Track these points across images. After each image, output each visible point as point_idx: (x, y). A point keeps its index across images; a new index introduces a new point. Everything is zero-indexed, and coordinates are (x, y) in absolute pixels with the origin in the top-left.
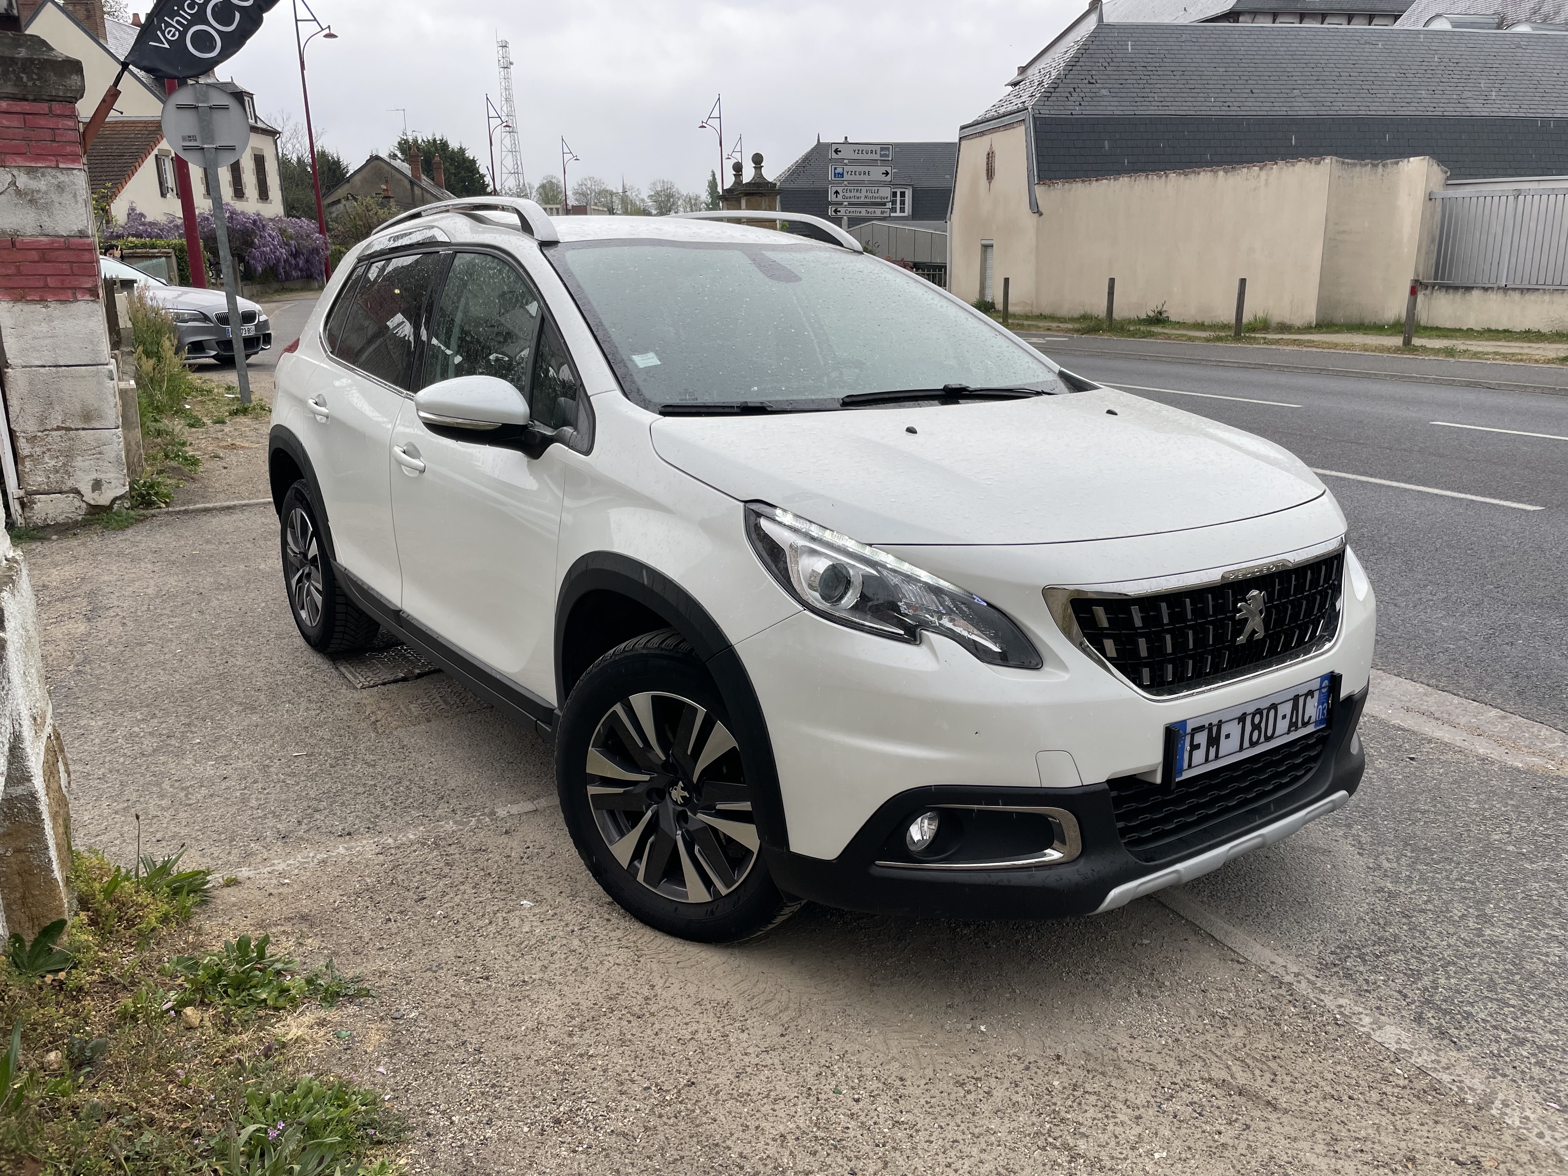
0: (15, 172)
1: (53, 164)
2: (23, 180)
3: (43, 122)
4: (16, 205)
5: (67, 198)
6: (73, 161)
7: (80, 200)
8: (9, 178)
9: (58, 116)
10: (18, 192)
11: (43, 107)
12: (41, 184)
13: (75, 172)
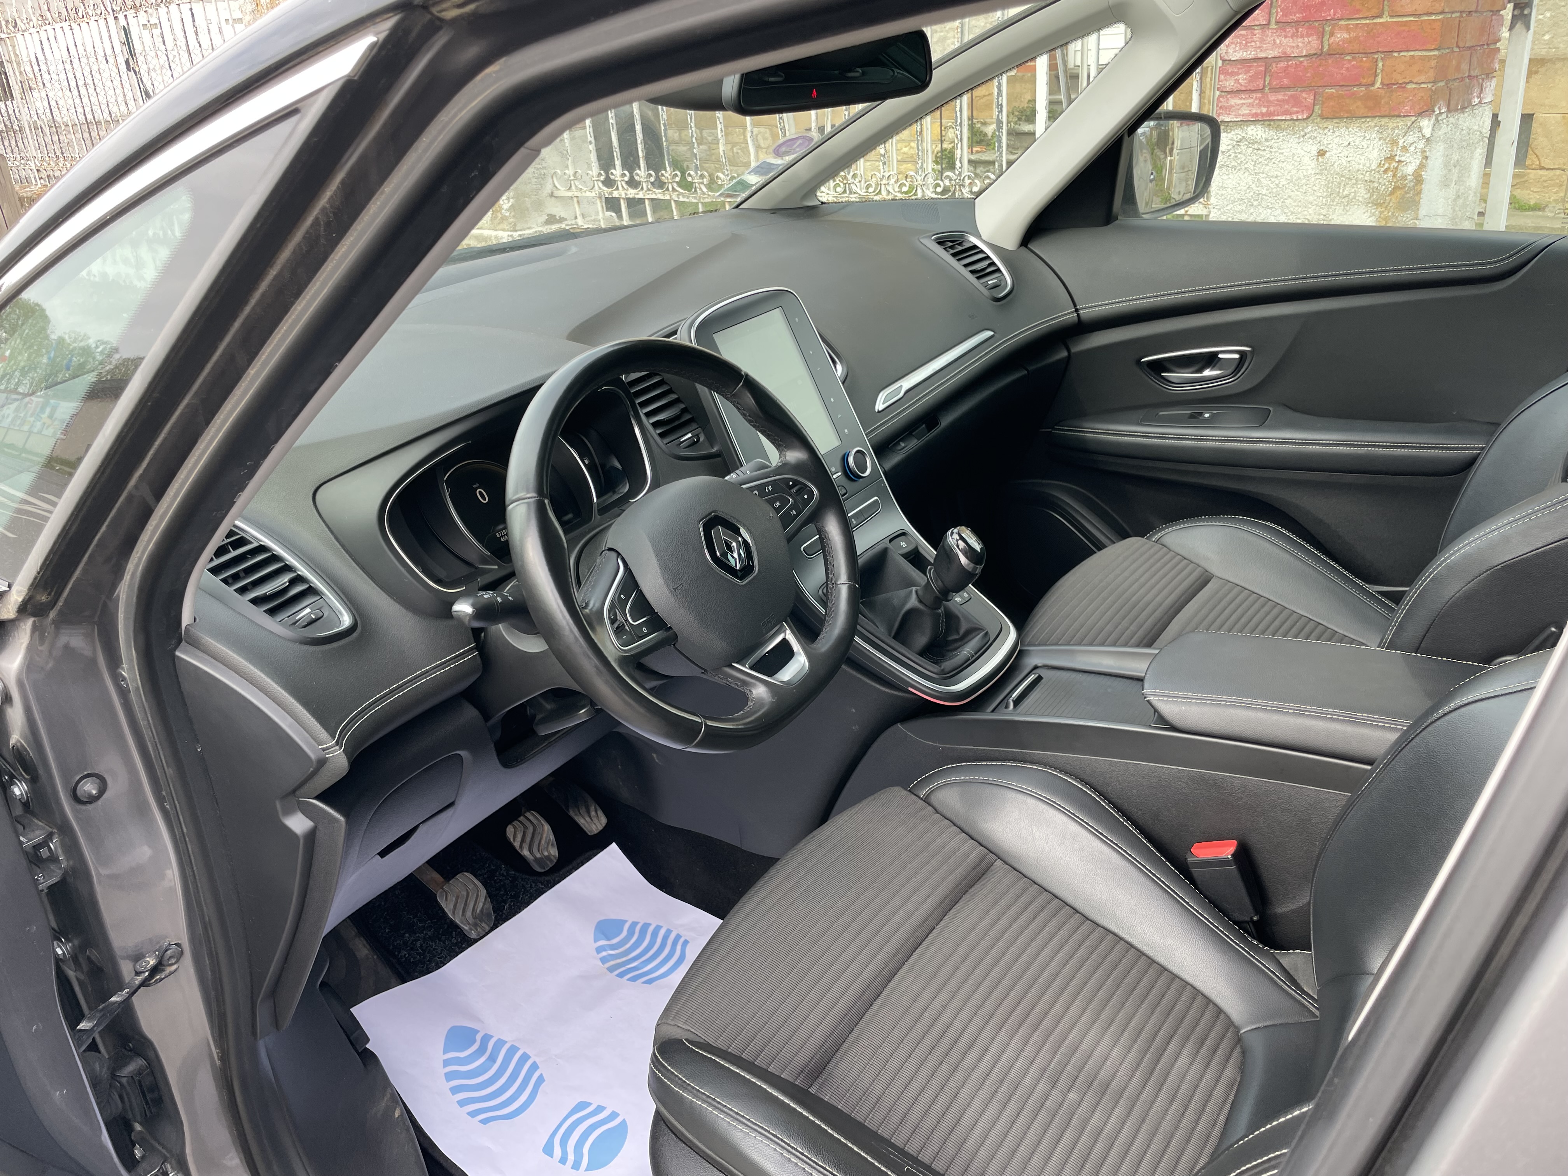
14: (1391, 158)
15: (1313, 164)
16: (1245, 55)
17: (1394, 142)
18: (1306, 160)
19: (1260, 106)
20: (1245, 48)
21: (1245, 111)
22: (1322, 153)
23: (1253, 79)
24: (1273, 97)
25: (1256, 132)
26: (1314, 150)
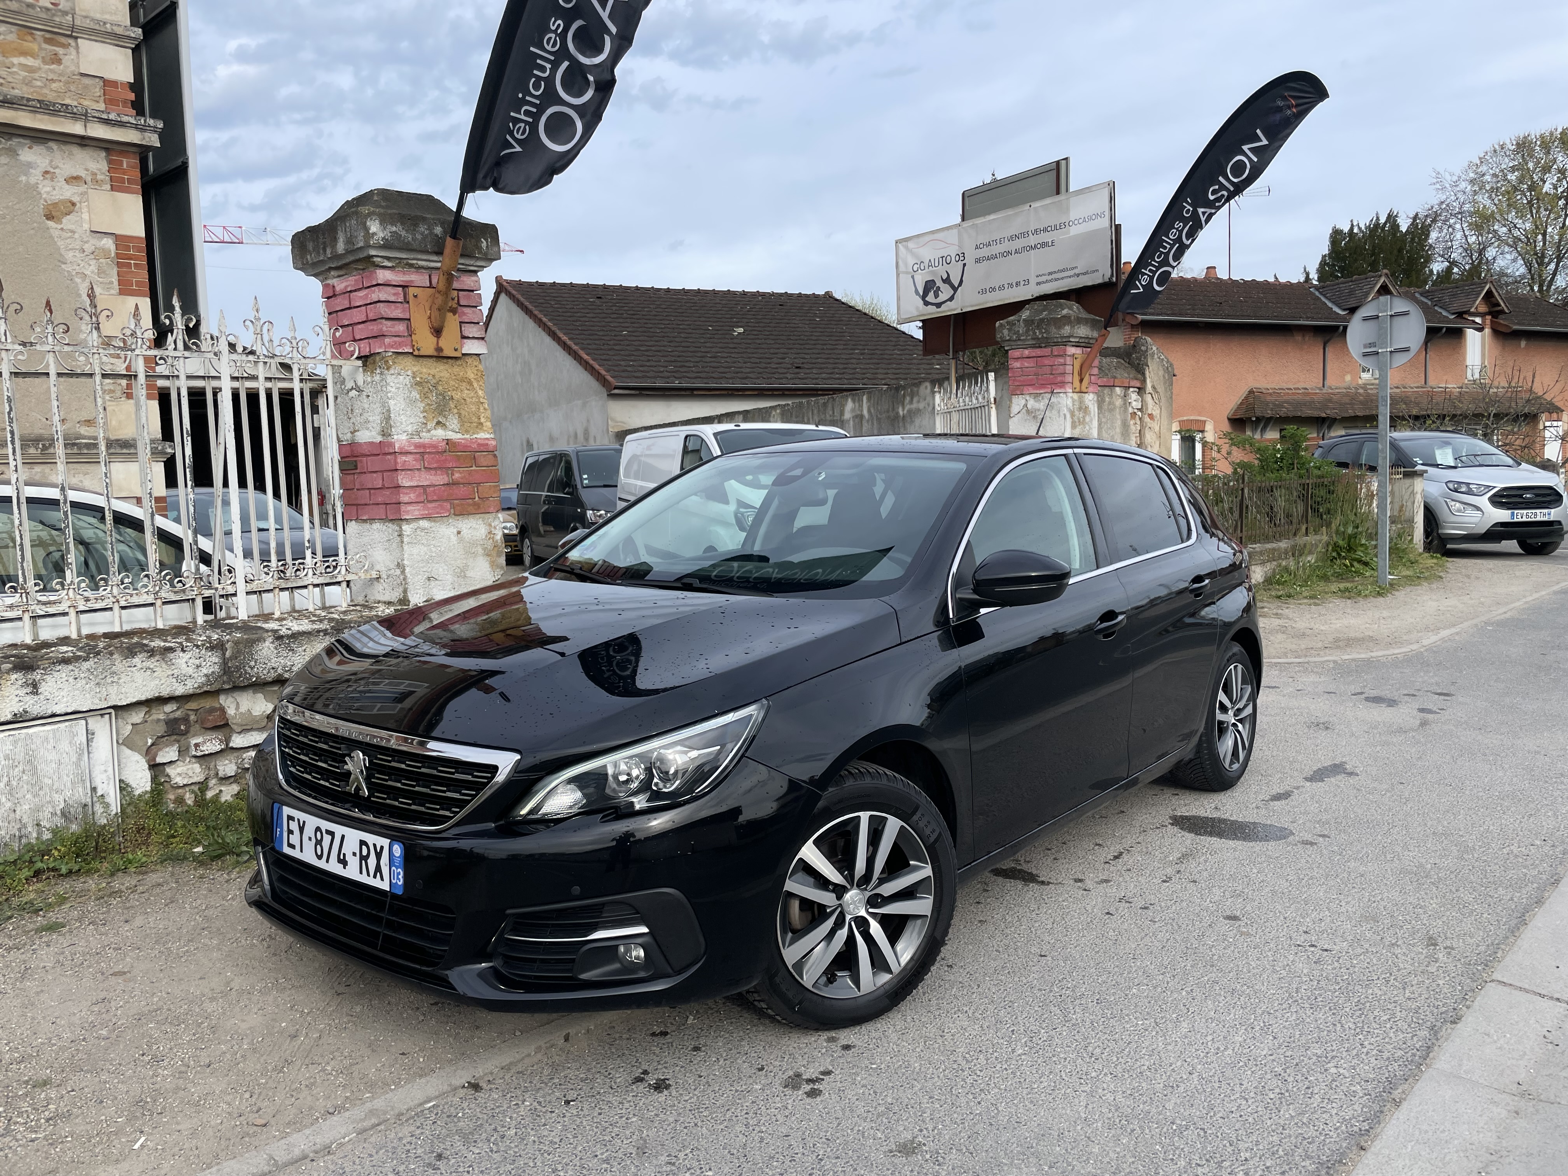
0: (1028, 398)
1: (1049, 390)
2: (1032, 403)
3: (1047, 362)
4: (1026, 420)
5: (1054, 412)
6: (1061, 387)
7: (1061, 414)
8: (1023, 402)
9: (1056, 356)
10: (1028, 411)
11: (1046, 351)
12: (1041, 405)
13: (1061, 395)
14: (490, 533)
15: (456, 538)
16: (412, 484)
17: (490, 525)
18: (452, 536)
19: (424, 510)
20: (411, 480)
21: (417, 513)
22: (459, 533)
23: (418, 496)
24: (430, 505)
25: (424, 524)
26: (455, 531)
